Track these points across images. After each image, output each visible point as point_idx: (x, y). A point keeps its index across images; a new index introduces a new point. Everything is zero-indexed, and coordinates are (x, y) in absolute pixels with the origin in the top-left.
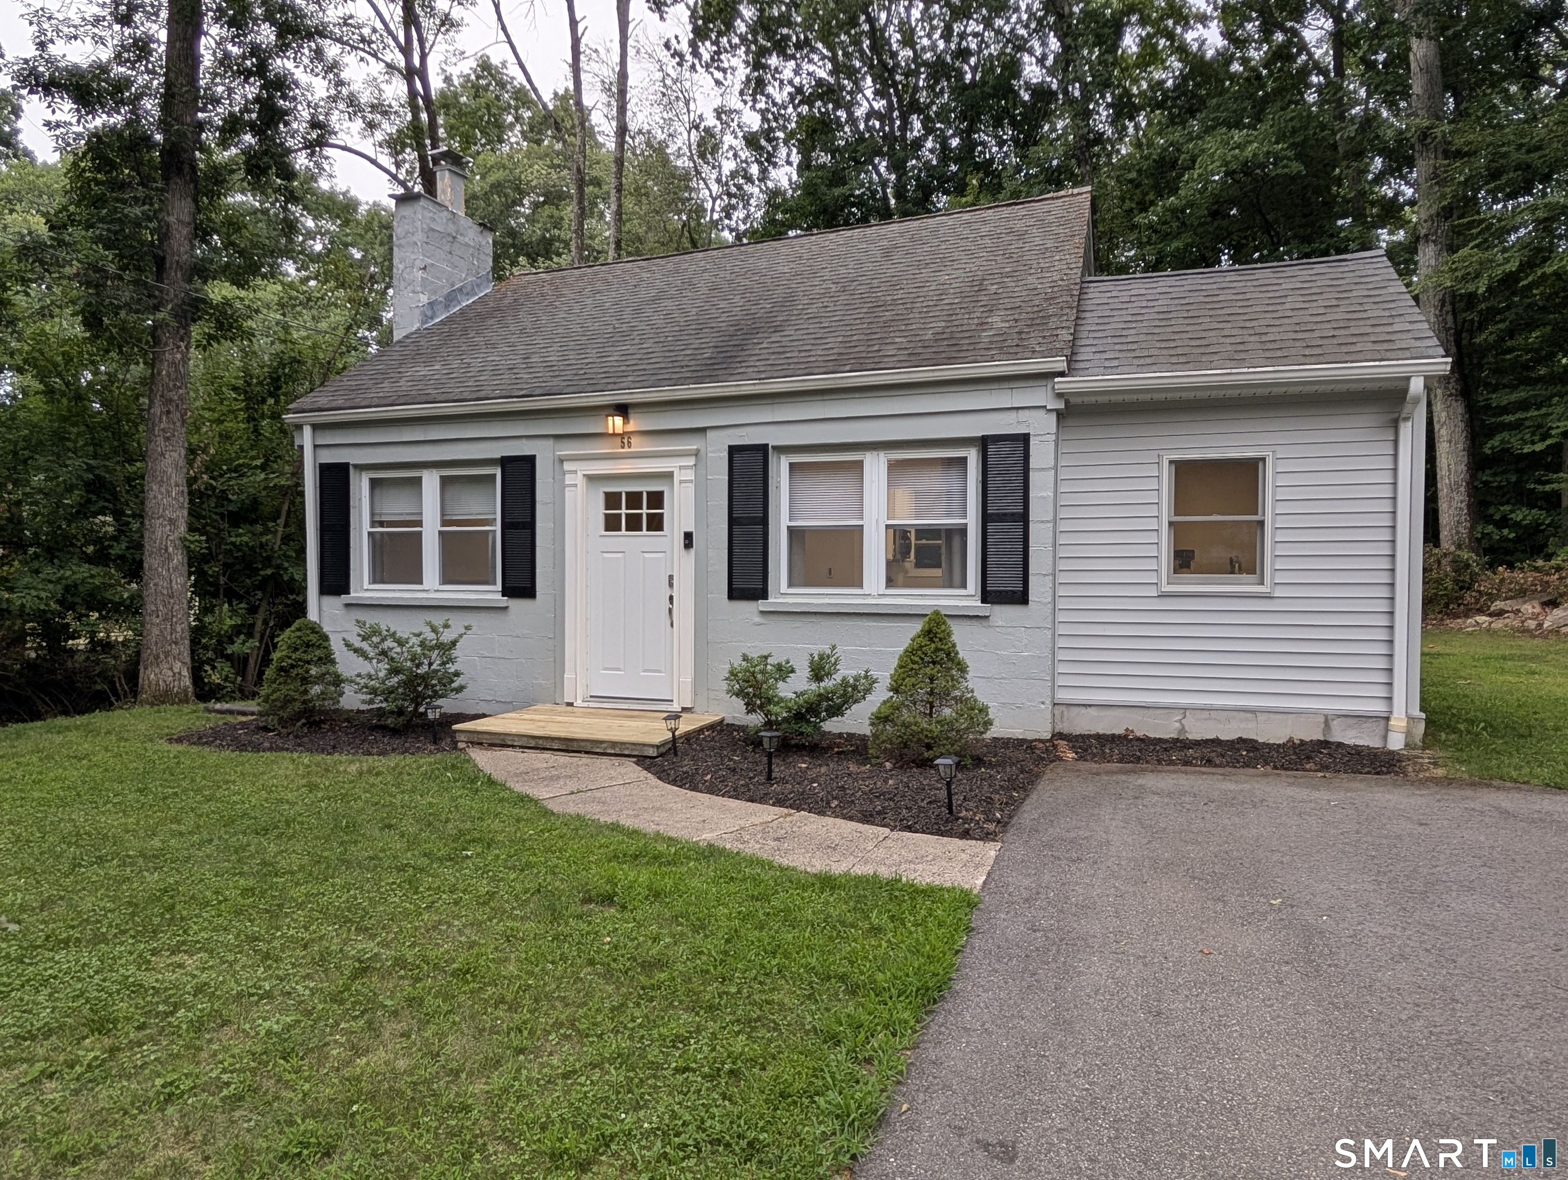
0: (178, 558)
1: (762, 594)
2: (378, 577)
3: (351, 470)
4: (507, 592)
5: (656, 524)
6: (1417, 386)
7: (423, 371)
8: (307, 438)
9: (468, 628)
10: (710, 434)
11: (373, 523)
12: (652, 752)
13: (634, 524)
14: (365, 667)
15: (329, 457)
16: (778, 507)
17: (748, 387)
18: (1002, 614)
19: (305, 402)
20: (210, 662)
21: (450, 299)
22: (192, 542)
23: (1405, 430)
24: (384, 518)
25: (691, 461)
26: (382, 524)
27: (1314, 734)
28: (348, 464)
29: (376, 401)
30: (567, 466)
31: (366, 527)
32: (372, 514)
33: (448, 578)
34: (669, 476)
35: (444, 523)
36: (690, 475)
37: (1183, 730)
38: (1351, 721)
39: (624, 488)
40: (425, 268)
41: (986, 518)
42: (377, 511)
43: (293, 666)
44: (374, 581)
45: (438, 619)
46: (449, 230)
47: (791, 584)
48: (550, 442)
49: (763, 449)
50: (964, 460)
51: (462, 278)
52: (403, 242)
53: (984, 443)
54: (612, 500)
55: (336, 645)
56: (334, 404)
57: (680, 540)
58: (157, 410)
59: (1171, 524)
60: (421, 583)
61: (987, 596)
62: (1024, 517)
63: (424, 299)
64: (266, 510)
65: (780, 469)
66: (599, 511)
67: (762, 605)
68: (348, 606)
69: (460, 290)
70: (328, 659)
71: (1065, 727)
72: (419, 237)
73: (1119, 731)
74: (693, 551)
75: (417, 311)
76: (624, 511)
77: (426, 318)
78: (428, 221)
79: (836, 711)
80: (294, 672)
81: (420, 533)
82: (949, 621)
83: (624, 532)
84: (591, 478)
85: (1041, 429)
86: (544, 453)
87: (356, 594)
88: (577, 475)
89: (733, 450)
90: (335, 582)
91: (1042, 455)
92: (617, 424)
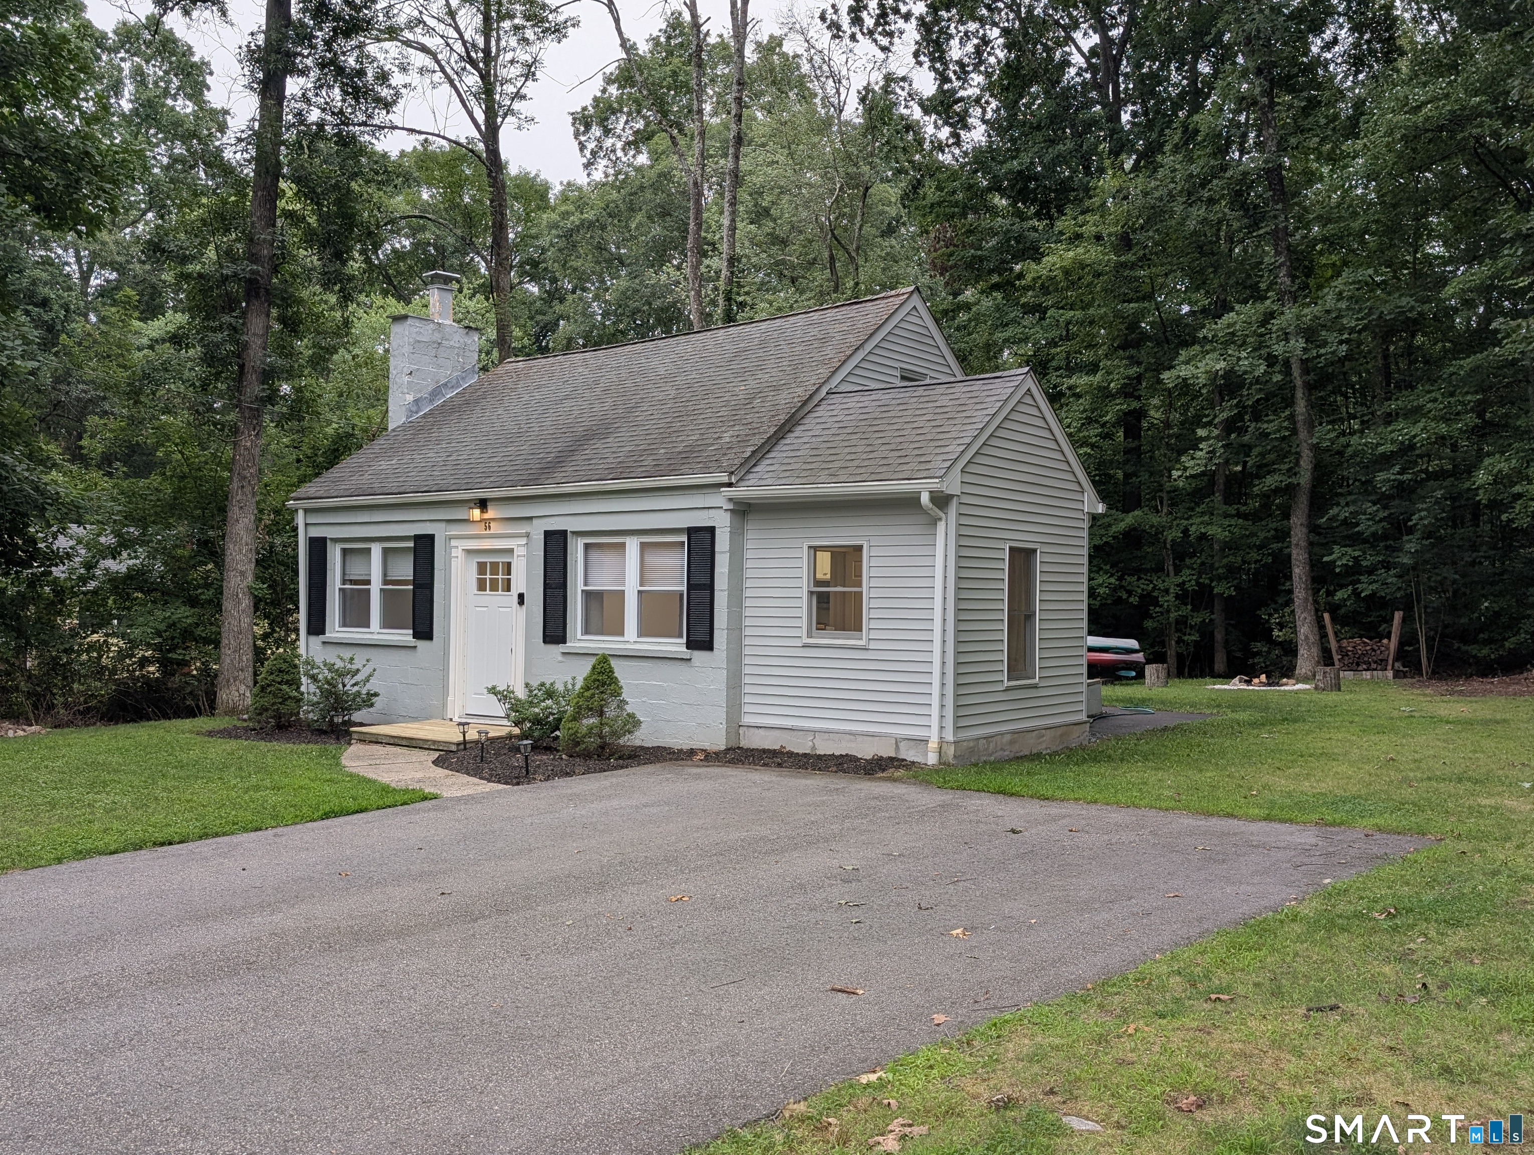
0: (246, 602)
1: (562, 640)
2: (345, 622)
3: (328, 542)
4: (416, 636)
6: (925, 498)
7: (384, 465)
8: (300, 519)
10: (535, 521)
11: (344, 582)
12: (454, 748)
13: (494, 588)
15: (315, 532)
17: (551, 490)
18: (699, 657)
19: (299, 493)
21: (436, 393)
22: (256, 589)
23: (940, 527)
24: (352, 578)
25: (523, 541)
26: (348, 582)
27: (887, 752)
28: (325, 538)
29: (342, 493)
30: (454, 543)
31: (338, 585)
32: (344, 574)
33: (384, 623)
34: (511, 551)
35: (386, 582)
36: (522, 551)
37: (814, 748)
38: (912, 743)
39: (488, 559)
40: (411, 373)
41: (690, 587)
42: (347, 572)
44: (344, 625)
46: (434, 339)
47: (582, 632)
48: (443, 525)
49: (564, 533)
50: (680, 544)
51: (446, 374)
52: (396, 353)
53: (691, 532)
54: (482, 568)
56: (318, 494)
57: (515, 599)
58: (235, 485)
59: (811, 593)
60: (369, 627)
61: (690, 645)
62: (710, 587)
63: (410, 398)
65: (576, 550)
66: (473, 576)
67: (561, 648)
68: (324, 643)
69: (445, 385)
71: (738, 743)
72: (407, 349)
73: (777, 747)
74: (524, 607)
75: (404, 408)
76: (488, 576)
77: (411, 413)
78: (414, 336)
81: (369, 590)
83: (500, 592)
84: (469, 552)
85: (722, 522)
86: (439, 532)
87: (330, 635)
88: (458, 548)
89: (547, 534)
90: (317, 626)
91: (722, 543)
92: (476, 513)
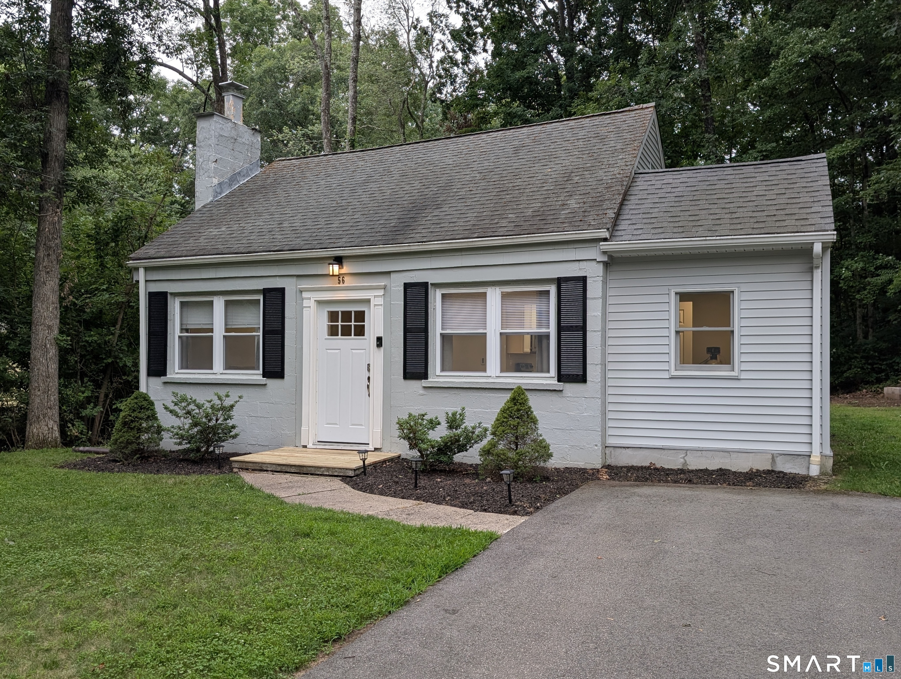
0: (53, 351)
1: (425, 376)
2: (185, 364)
3: (169, 296)
4: (265, 375)
5: (360, 331)
6: (818, 248)
7: (215, 232)
8: (141, 276)
9: (240, 397)
10: (393, 275)
11: (182, 330)
12: (351, 473)
13: (346, 332)
14: (177, 422)
15: (155, 288)
16: (435, 321)
17: (415, 247)
18: (570, 389)
19: (140, 253)
20: (71, 421)
21: (233, 179)
22: (62, 341)
23: (817, 274)
24: (189, 327)
25: (381, 292)
26: (187, 331)
27: (764, 465)
28: (167, 292)
29: (185, 253)
30: (305, 295)
31: (178, 333)
32: (181, 324)
33: (229, 365)
34: (368, 301)
35: (227, 330)
36: (380, 301)
37: (685, 463)
38: (789, 458)
39: (340, 309)
40: (216, 161)
41: (560, 329)
42: (185, 322)
43: (132, 421)
44: (182, 368)
45: (222, 392)
46: (232, 135)
47: (443, 370)
48: (294, 280)
49: (425, 285)
50: (548, 292)
51: (240, 165)
52: (202, 144)
53: (559, 282)
54: (333, 316)
55: (159, 408)
56: (159, 255)
57: (374, 342)
58: (41, 253)
59: (677, 332)
60: (212, 369)
61: (561, 378)
62: (583, 329)
63: (215, 181)
65: (436, 297)
66: (324, 323)
67: (423, 383)
68: (165, 383)
69: (239, 173)
70: (153, 417)
71: (612, 461)
72: (213, 141)
73: (646, 464)
74: (382, 349)
75: (211, 190)
76: (340, 323)
77: (217, 194)
78: (218, 130)
79: (462, 448)
80: (133, 425)
81: (212, 337)
82: (527, 393)
83: (340, 336)
84: (320, 303)
85: (594, 273)
86: (290, 286)
87: (171, 376)
88: (311, 300)
89: (407, 286)
90: (158, 369)
91: (594, 289)
92: (335, 269)
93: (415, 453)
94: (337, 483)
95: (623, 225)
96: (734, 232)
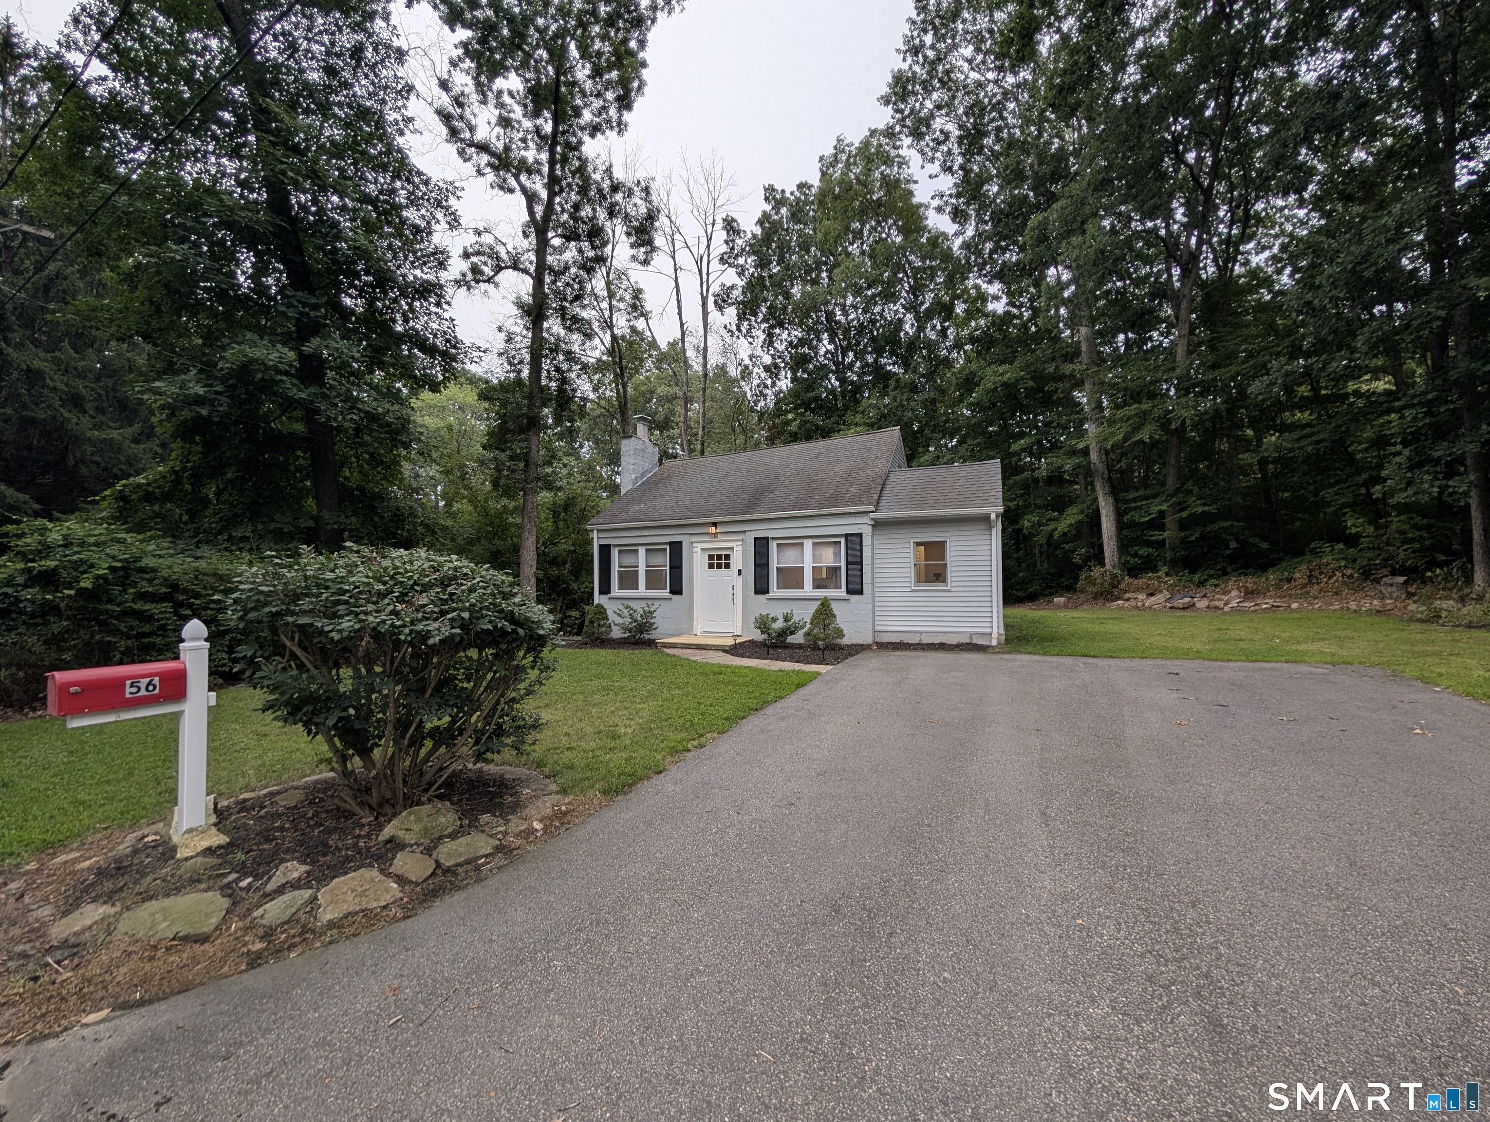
0: (533, 581)
1: (767, 592)
2: (621, 587)
4: (672, 593)
5: (727, 566)
6: (994, 516)
7: (637, 508)
8: (595, 535)
9: (657, 606)
10: (747, 533)
11: (620, 567)
12: (728, 648)
13: (719, 566)
14: (621, 621)
15: (603, 542)
16: (773, 560)
17: (761, 516)
18: (854, 598)
19: (593, 520)
23: (994, 531)
24: (624, 565)
25: (740, 543)
26: (622, 567)
27: (965, 640)
28: (610, 545)
29: (621, 521)
30: (694, 545)
31: (617, 568)
32: (620, 563)
33: (648, 587)
34: (732, 549)
35: (647, 566)
36: (740, 548)
37: (921, 640)
38: (980, 635)
39: (715, 553)
40: (633, 464)
41: (848, 563)
42: (622, 562)
44: (620, 589)
45: (647, 603)
47: (778, 588)
48: (688, 536)
49: (767, 538)
50: (840, 542)
51: (647, 466)
52: (625, 454)
53: (847, 536)
54: (711, 557)
55: (610, 613)
56: (605, 522)
57: (736, 572)
58: (526, 521)
59: (915, 565)
60: (638, 589)
61: (848, 592)
62: (861, 563)
63: (634, 477)
64: (559, 560)
65: (773, 546)
66: (706, 561)
67: (768, 597)
68: (611, 598)
69: (646, 471)
70: (607, 618)
71: (878, 640)
73: (897, 641)
74: (741, 576)
75: (631, 481)
76: (715, 562)
77: (634, 484)
78: (635, 446)
79: (792, 633)
80: (595, 623)
81: (637, 571)
82: (830, 601)
83: (715, 569)
84: (703, 550)
85: (867, 531)
86: (685, 540)
87: (613, 594)
88: (698, 548)
89: (756, 539)
90: (605, 589)
91: (867, 540)
92: (713, 530)
93: (765, 636)
94: (721, 654)
95: (883, 503)
96: (946, 507)
